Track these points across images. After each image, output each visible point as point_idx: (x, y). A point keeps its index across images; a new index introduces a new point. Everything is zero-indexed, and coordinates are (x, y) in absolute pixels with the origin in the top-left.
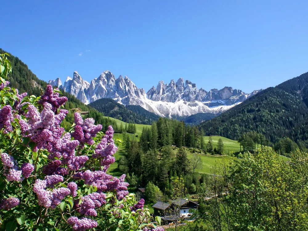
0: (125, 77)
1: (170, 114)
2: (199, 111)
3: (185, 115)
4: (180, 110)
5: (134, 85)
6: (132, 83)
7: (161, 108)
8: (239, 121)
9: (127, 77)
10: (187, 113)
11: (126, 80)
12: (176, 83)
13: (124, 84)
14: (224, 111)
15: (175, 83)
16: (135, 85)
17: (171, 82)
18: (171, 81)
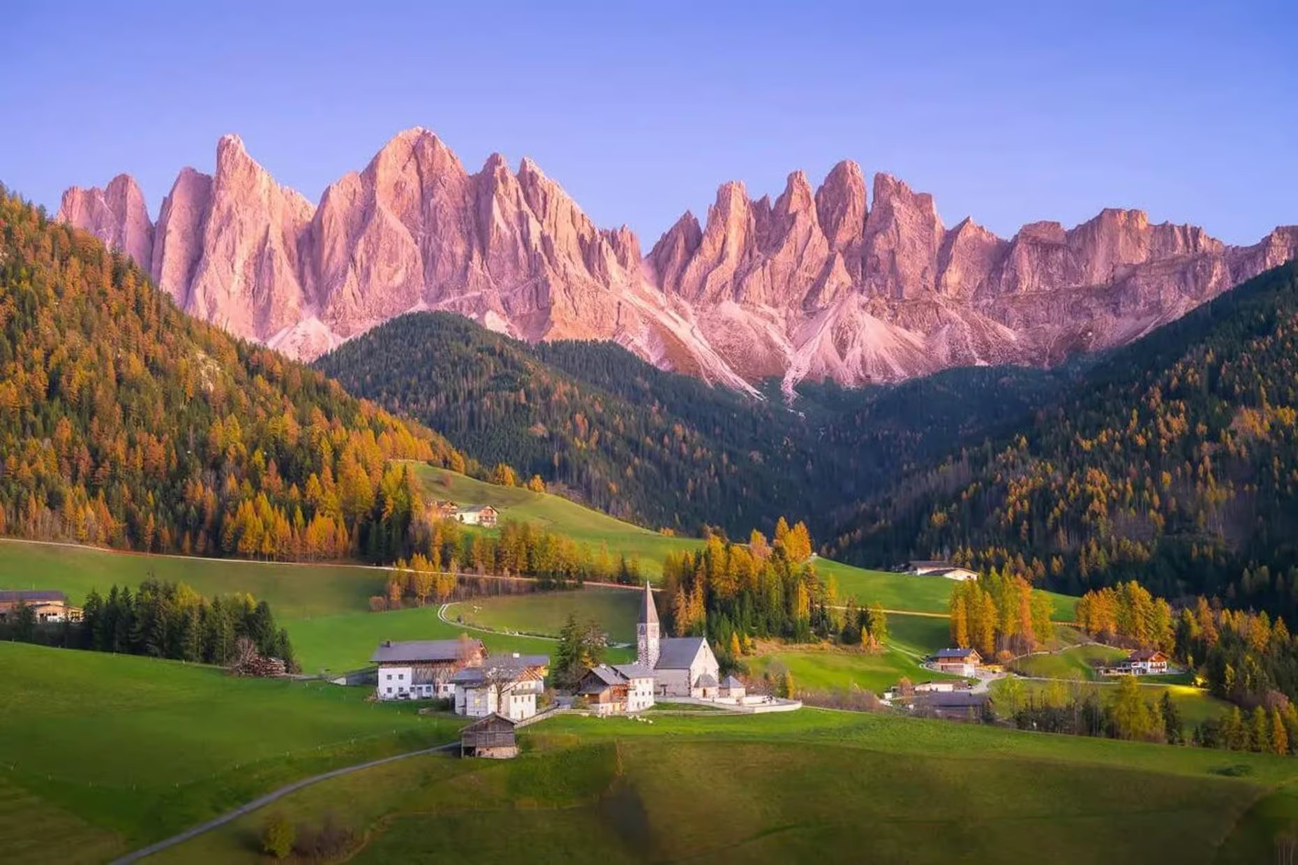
0: (524, 165)
1: (790, 376)
2: (954, 356)
3: (877, 379)
4: (842, 356)
5: (572, 214)
6: (564, 198)
7: (732, 341)
8: (1112, 449)
9: (532, 166)
10: (886, 369)
11: (527, 180)
12: (821, 189)
13: (519, 204)
14: (1097, 353)
15: (813, 193)
16: (579, 210)
17: (789, 190)
18: (790, 180)
